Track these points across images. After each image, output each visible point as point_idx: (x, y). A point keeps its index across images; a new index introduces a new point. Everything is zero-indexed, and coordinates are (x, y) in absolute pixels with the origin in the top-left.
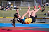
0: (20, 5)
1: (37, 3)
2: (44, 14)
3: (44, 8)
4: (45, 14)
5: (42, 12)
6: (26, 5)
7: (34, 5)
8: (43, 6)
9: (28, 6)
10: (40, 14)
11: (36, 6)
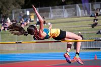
0: (48, 16)
1: (81, 9)
2: (97, 32)
3: (97, 20)
4: (99, 32)
5: (93, 27)
6: (61, 14)
7: (76, 15)
8: (94, 16)
10: (90, 32)
11: (80, 15)
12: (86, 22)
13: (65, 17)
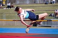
4: (51, 15)
7: (35, 2)
9: (26, 3)
11: (38, 3)
12: (42, 7)
13: (27, 3)
